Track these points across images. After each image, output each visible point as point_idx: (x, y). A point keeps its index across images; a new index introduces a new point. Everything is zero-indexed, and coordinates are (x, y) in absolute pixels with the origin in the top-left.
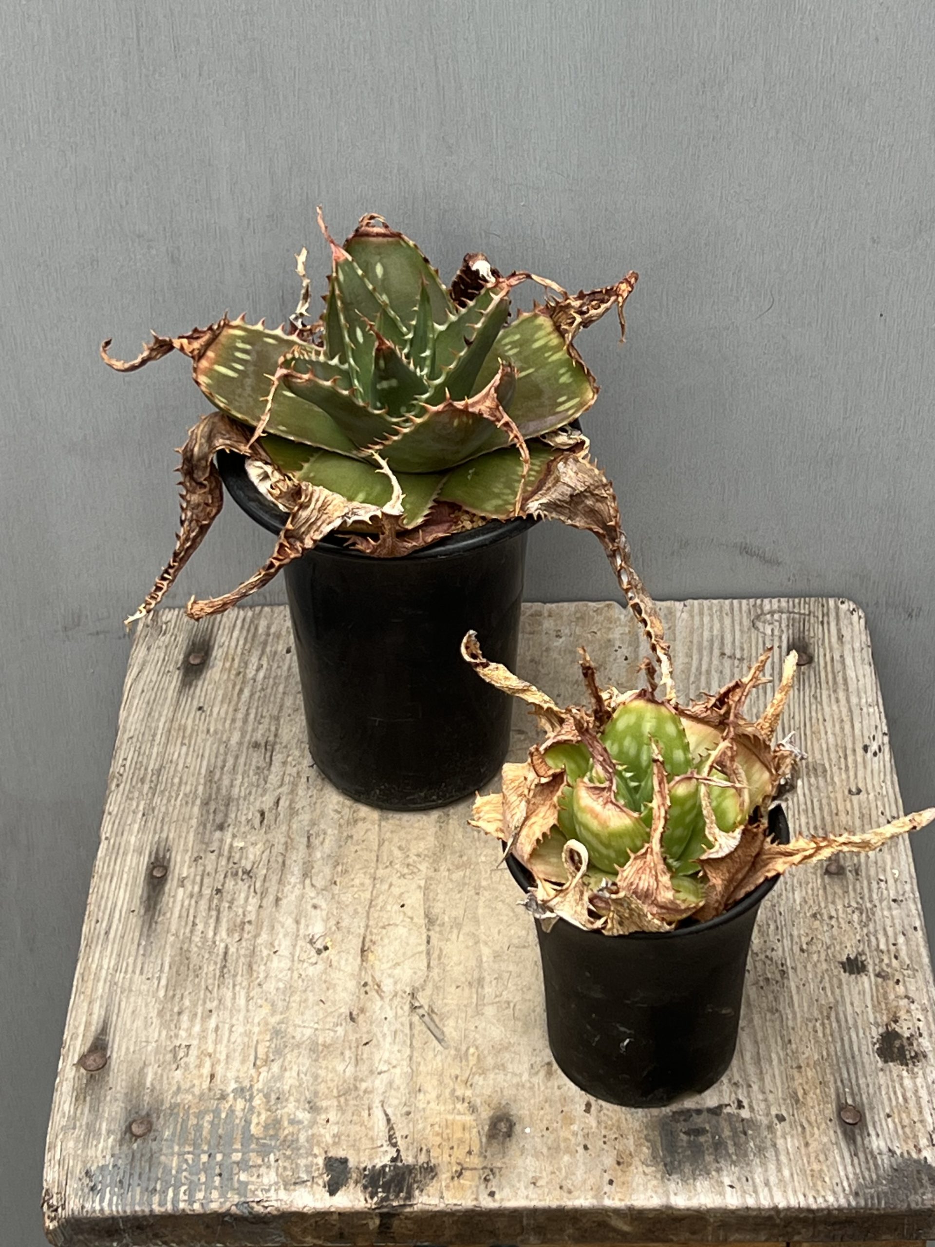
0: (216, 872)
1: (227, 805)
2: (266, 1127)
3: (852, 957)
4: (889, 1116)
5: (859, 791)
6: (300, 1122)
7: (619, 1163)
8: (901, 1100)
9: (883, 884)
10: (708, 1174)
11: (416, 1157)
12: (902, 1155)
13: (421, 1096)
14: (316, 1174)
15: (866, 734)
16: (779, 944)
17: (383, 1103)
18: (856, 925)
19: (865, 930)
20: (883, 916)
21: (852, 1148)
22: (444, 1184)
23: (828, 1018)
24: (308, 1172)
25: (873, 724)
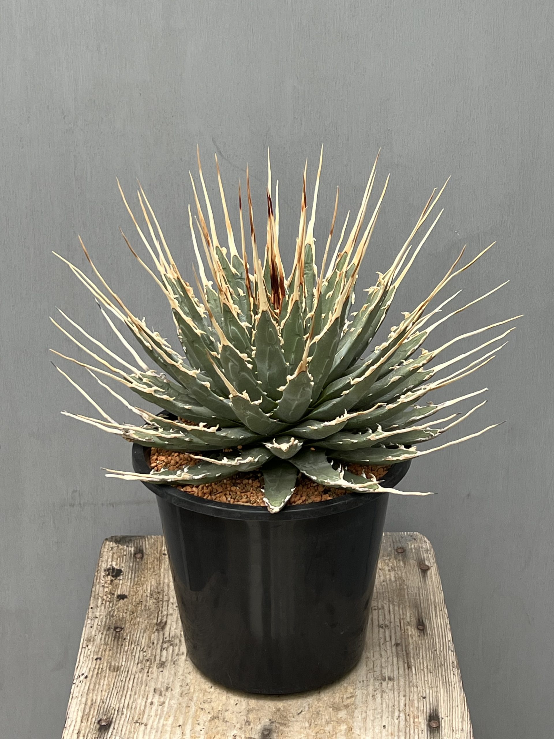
0: (395, 627)
1: (397, 653)
3: (122, 600)
4: (125, 555)
5: (96, 659)
8: (119, 559)
9: (99, 623)
12: (124, 545)
15: (83, 684)
16: (151, 604)
18: (116, 610)
19: (113, 608)
20: (103, 613)
21: (141, 548)
23: (138, 581)
25: (78, 688)
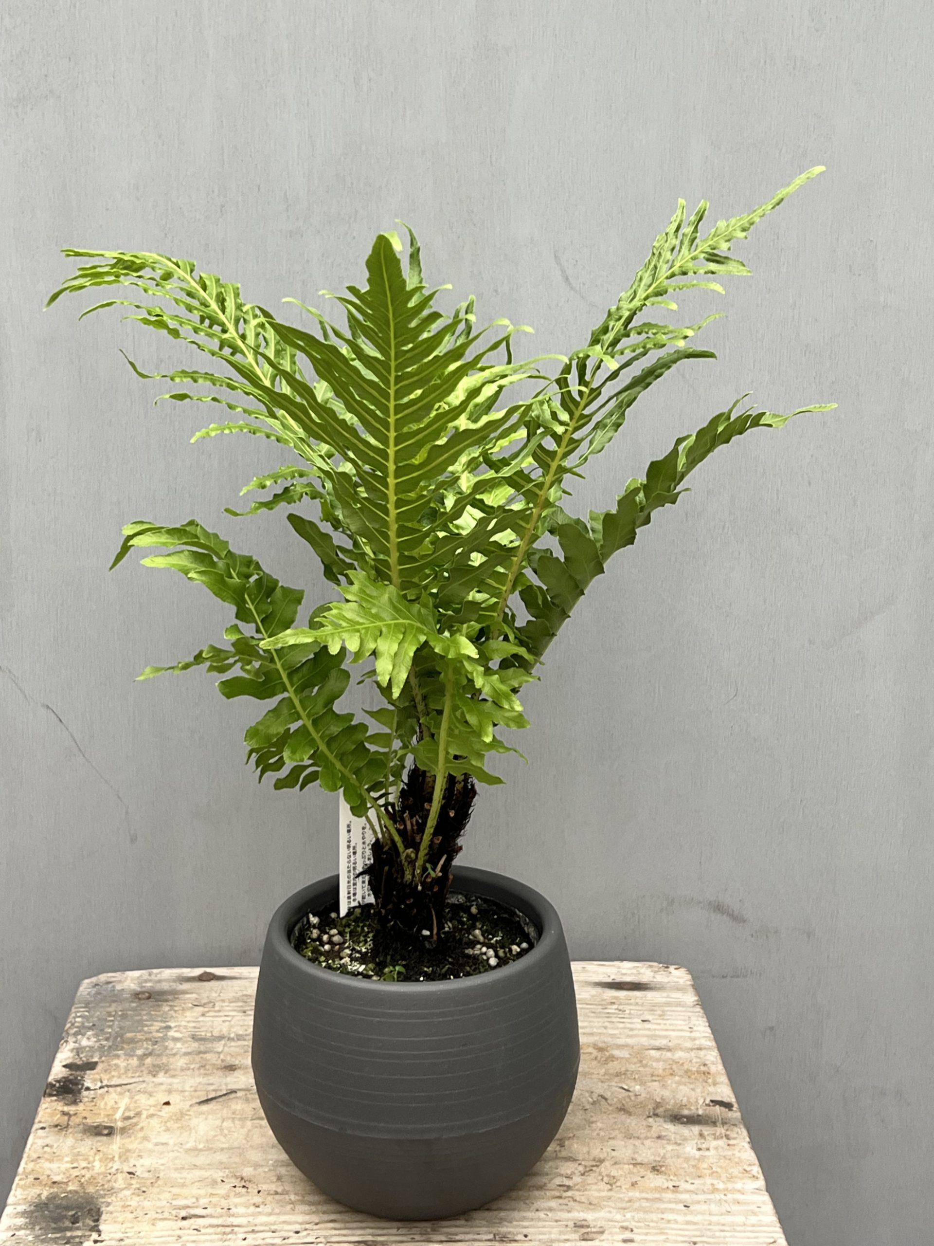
2: (131, 1039)
6: (134, 1052)
7: (54, 1183)
11: (87, 1097)
14: (84, 1059)
17: (144, 1081)
22: (57, 1108)
24: (86, 1056)
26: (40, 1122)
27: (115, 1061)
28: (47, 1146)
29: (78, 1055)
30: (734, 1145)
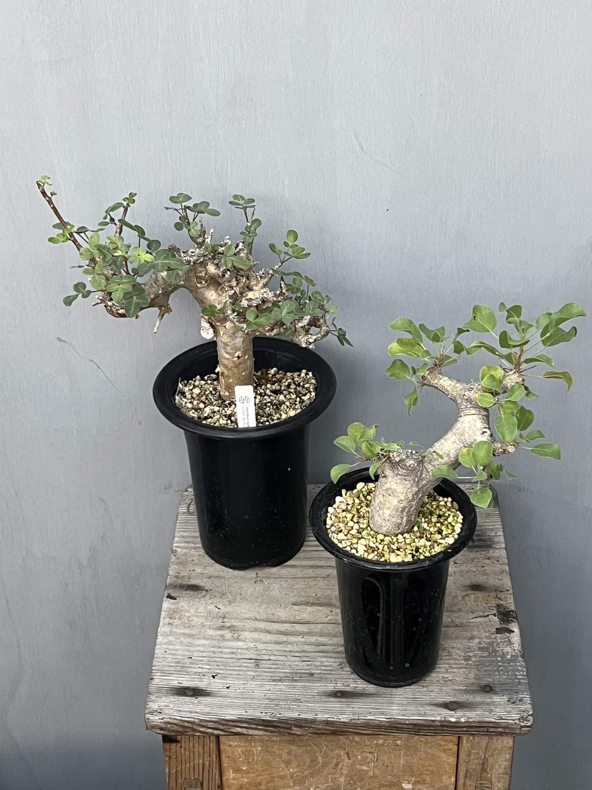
2: (483, 651)
6: (480, 642)
7: (489, 559)
10: (491, 538)
11: (492, 610)
13: (463, 609)
14: (505, 636)
17: (467, 619)
22: (505, 602)
24: (504, 638)
26: (510, 594)
27: (487, 634)
28: (501, 580)
29: (508, 639)
30: (176, 573)
